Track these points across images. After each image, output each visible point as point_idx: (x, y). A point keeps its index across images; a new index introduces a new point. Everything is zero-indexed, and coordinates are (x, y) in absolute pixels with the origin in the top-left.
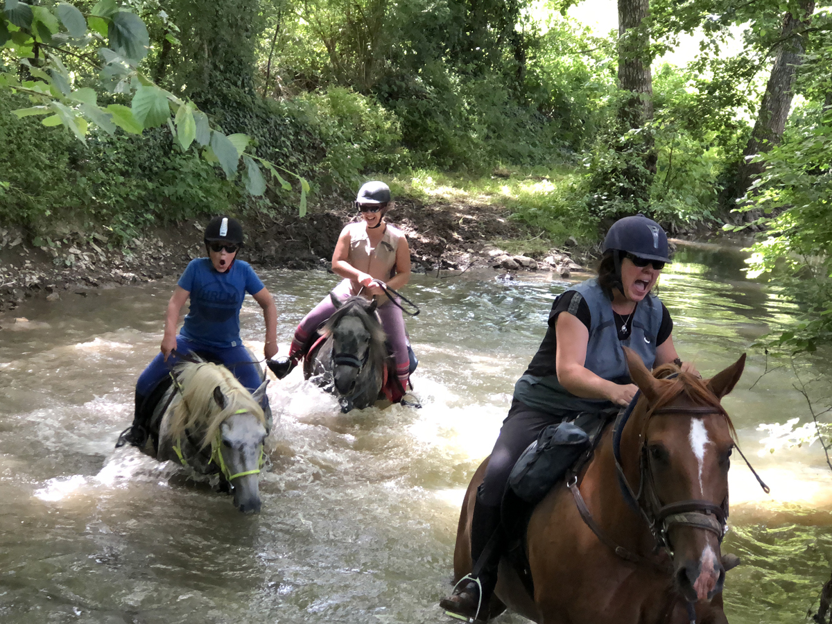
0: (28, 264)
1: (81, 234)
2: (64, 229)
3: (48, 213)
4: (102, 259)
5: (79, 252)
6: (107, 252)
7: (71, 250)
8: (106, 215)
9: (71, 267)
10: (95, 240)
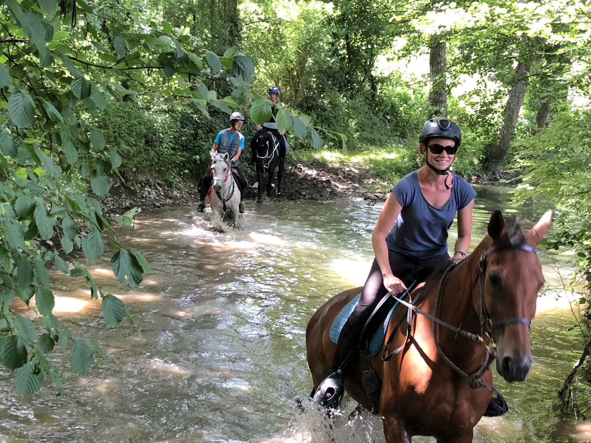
0: (124, 196)
1: (151, 180)
2: (142, 178)
3: (134, 169)
4: (162, 194)
5: (150, 190)
6: (164, 190)
7: (146, 189)
8: (163, 170)
9: (146, 197)
10: (158, 184)
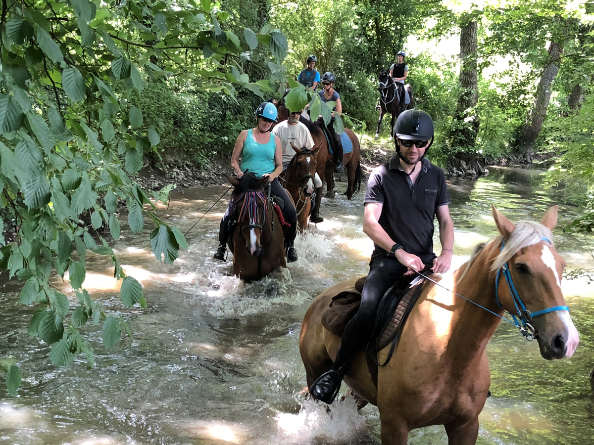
0: (152, 176)
1: (180, 161)
2: (170, 159)
3: (163, 150)
4: (191, 175)
5: (178, 171)
6: (192, 171)
7: (174, 170)
8: (192, 151)
9: (174, 178)
10: (187, 165)
